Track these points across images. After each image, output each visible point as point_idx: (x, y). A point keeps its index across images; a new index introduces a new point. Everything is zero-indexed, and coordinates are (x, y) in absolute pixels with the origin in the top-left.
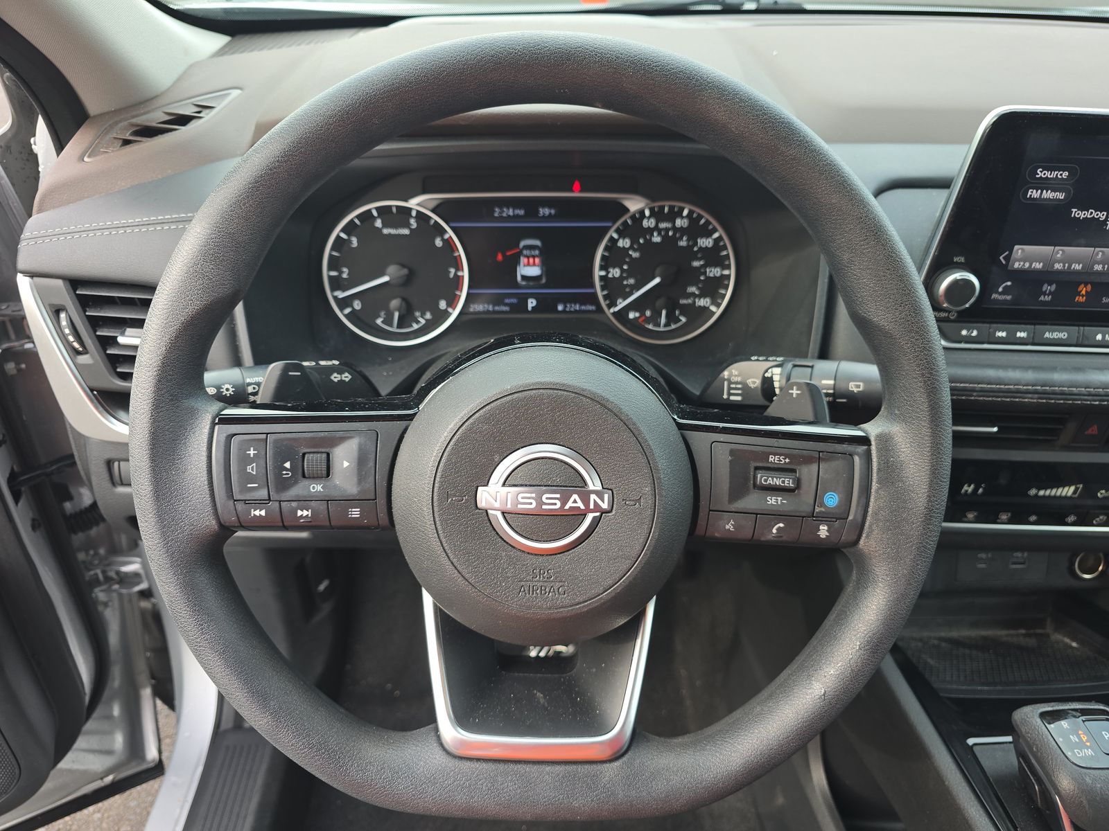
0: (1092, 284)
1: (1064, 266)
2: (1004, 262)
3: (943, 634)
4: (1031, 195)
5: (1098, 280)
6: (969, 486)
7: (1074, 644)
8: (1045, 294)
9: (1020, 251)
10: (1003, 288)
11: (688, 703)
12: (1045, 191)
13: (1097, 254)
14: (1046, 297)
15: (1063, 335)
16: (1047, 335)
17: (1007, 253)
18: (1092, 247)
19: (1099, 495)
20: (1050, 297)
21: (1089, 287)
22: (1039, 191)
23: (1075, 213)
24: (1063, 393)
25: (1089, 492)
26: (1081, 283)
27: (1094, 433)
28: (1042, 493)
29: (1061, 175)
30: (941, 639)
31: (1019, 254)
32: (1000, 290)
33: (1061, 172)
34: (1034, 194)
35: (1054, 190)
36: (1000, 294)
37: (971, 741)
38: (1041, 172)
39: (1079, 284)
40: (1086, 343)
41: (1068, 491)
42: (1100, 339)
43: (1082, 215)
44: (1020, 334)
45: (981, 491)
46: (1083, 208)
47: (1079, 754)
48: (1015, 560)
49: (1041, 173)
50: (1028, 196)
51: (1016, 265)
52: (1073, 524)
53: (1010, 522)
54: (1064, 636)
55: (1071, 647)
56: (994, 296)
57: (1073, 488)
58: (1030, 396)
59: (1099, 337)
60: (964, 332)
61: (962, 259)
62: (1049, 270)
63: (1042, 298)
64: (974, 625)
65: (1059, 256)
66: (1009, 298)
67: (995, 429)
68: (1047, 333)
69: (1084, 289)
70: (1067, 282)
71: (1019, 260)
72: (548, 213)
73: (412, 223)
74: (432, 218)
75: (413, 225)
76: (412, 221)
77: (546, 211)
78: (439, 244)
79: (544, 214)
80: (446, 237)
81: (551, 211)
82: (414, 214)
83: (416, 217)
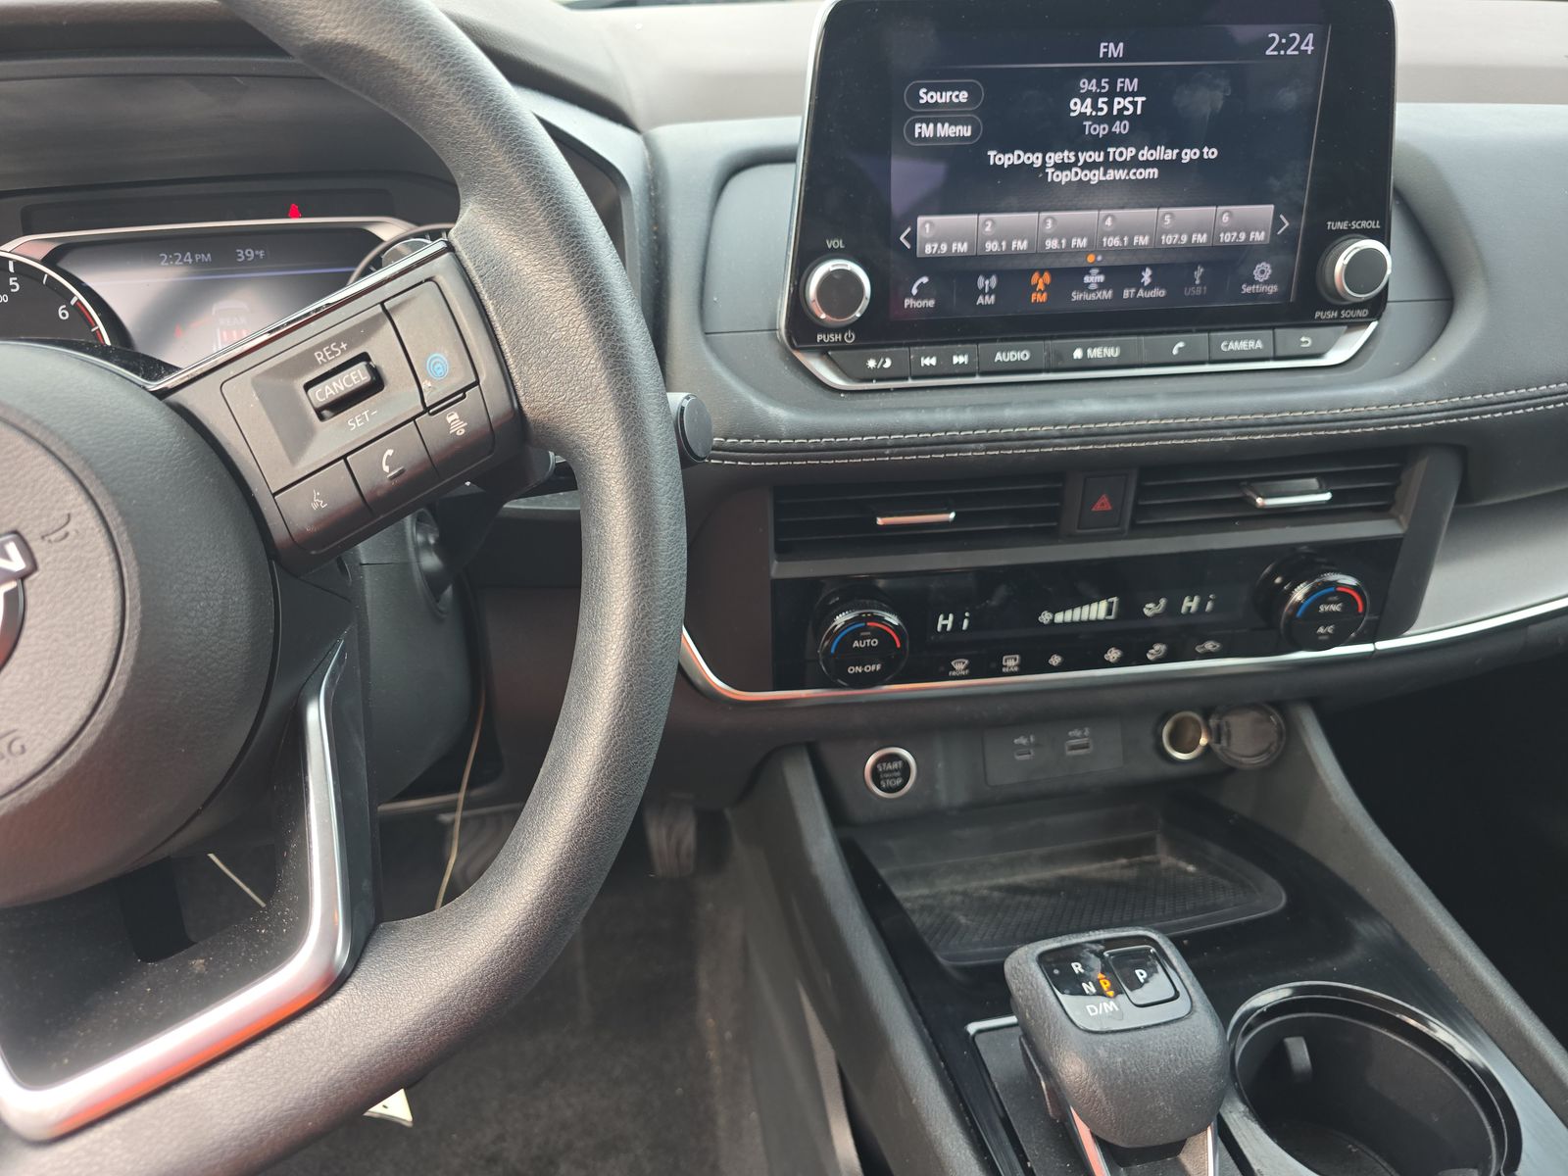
0: (1052, 271)
1: (1000, 246)
2: (908, 246)
3: (1002, 881)
4: (920, 133)
5: (1057, 265)
6: (946, 618)
7: (1191, 868)
8: (982, 292)
9: (927, 226)
10: (918, 288)
11: (717, 1070)
12: (939, 125)
13: (1045, 222)
14: (987, 297)
15: (1023, 355)
16: (999, 357)
17: (909, 230)
18: (1034, 211)
19: (1146, 611)
20: (993, 297)
21: (1047, 277)
22: (931, 126)
23: (995, 157)
24: (1021, 438)
25: (1130, 609)
26: (1034, 271)
27: (1105, 508)
28: (1059, 618)
29: (957, 96)
30: (992, 888)
31: (928, 231)
32: (914, 291)
33: (957, 93)
34: (924, 130)
35: (954, 122)
36: (916, 298)
37: (972, 1028)
38: (926, 93)
39: (1031, 272)
40: (1060, 364)
41: (1097, 611)
42: (1080, 357)
43: (1006, 160)
44: (959, 359)
45: (966, 623)
46: (1005, 150)
47: (1093, 1011)
48: (1074, 742)
49: (926, 97)
50: (917, 135)
51: (928, 249)
52: (1120, 663)
53: (1023, 670)
54: (1179, 858)
55: (1186, 872)
56: (907, 302)
57: (1104, 605)
58: (973, 446)
59: (1078, 354)
60: (872, 363)
61: (840, 244)
62: (979, 254)
63: (980, 300)
64: (1049, 860)
65: (988, 229)
66: (931, 303)
67: (952, 515)
68: (998, 354)
69: (1041, 280)
70: (1013, 272)
71: (931, 241)
72: (252, 255)
73: (11, 283)
74: (45, 273)
75: (15, 287)
76: (11, 279)
77: (249, 253)
78: (64, 315)
79: (246, 257)
80: (73, 302)
81: (257, 252)
82: (11, 269)
83: (16, 273)
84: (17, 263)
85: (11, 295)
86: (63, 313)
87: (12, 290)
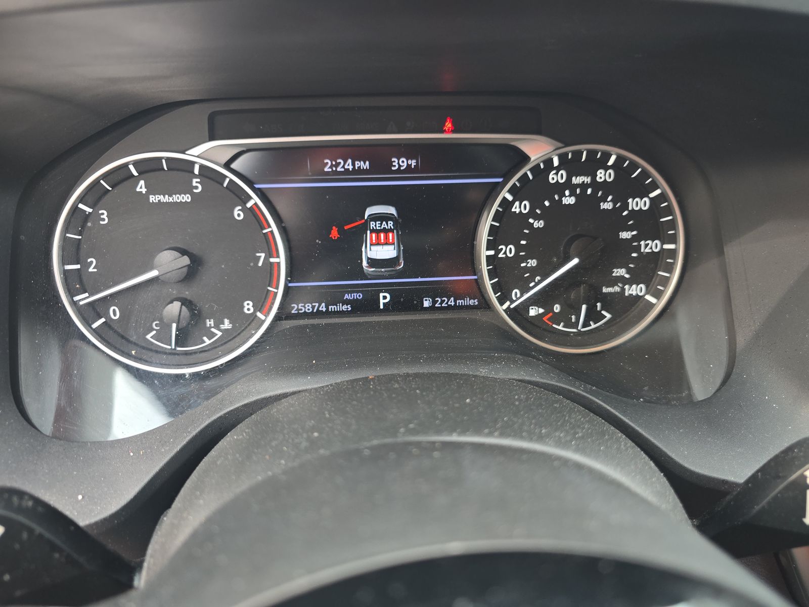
72: (405, 164)
73: (194, 184)
74: (227, 177)
75: (196, 188)
76: (195, 180)
77: (403, 162)
78: (239, 215)
79: (400, 166)
80: (249, 205)
81: (410, 162)
82: (196, 171)
83: (201, 175)
84: (202, 167)
85: (193, 195)
86: (238, 214)
87: (195, 191)
